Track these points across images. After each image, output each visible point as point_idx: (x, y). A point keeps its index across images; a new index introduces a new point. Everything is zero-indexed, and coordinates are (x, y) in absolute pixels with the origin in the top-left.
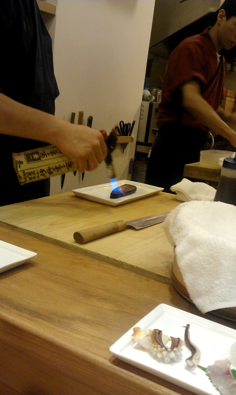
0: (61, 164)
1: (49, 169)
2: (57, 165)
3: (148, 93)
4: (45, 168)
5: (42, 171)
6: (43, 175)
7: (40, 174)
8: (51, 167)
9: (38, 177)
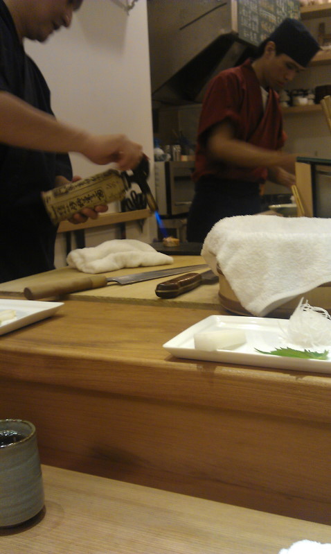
0: (91, 194)
1: (79, 201)
2: (87, 196)
3: (160, 151)
4: (75, 201)
5: (72, 204)
6: (74, 208)
7: (70, 208)
8: (80, 198)
9: (69, 211)
